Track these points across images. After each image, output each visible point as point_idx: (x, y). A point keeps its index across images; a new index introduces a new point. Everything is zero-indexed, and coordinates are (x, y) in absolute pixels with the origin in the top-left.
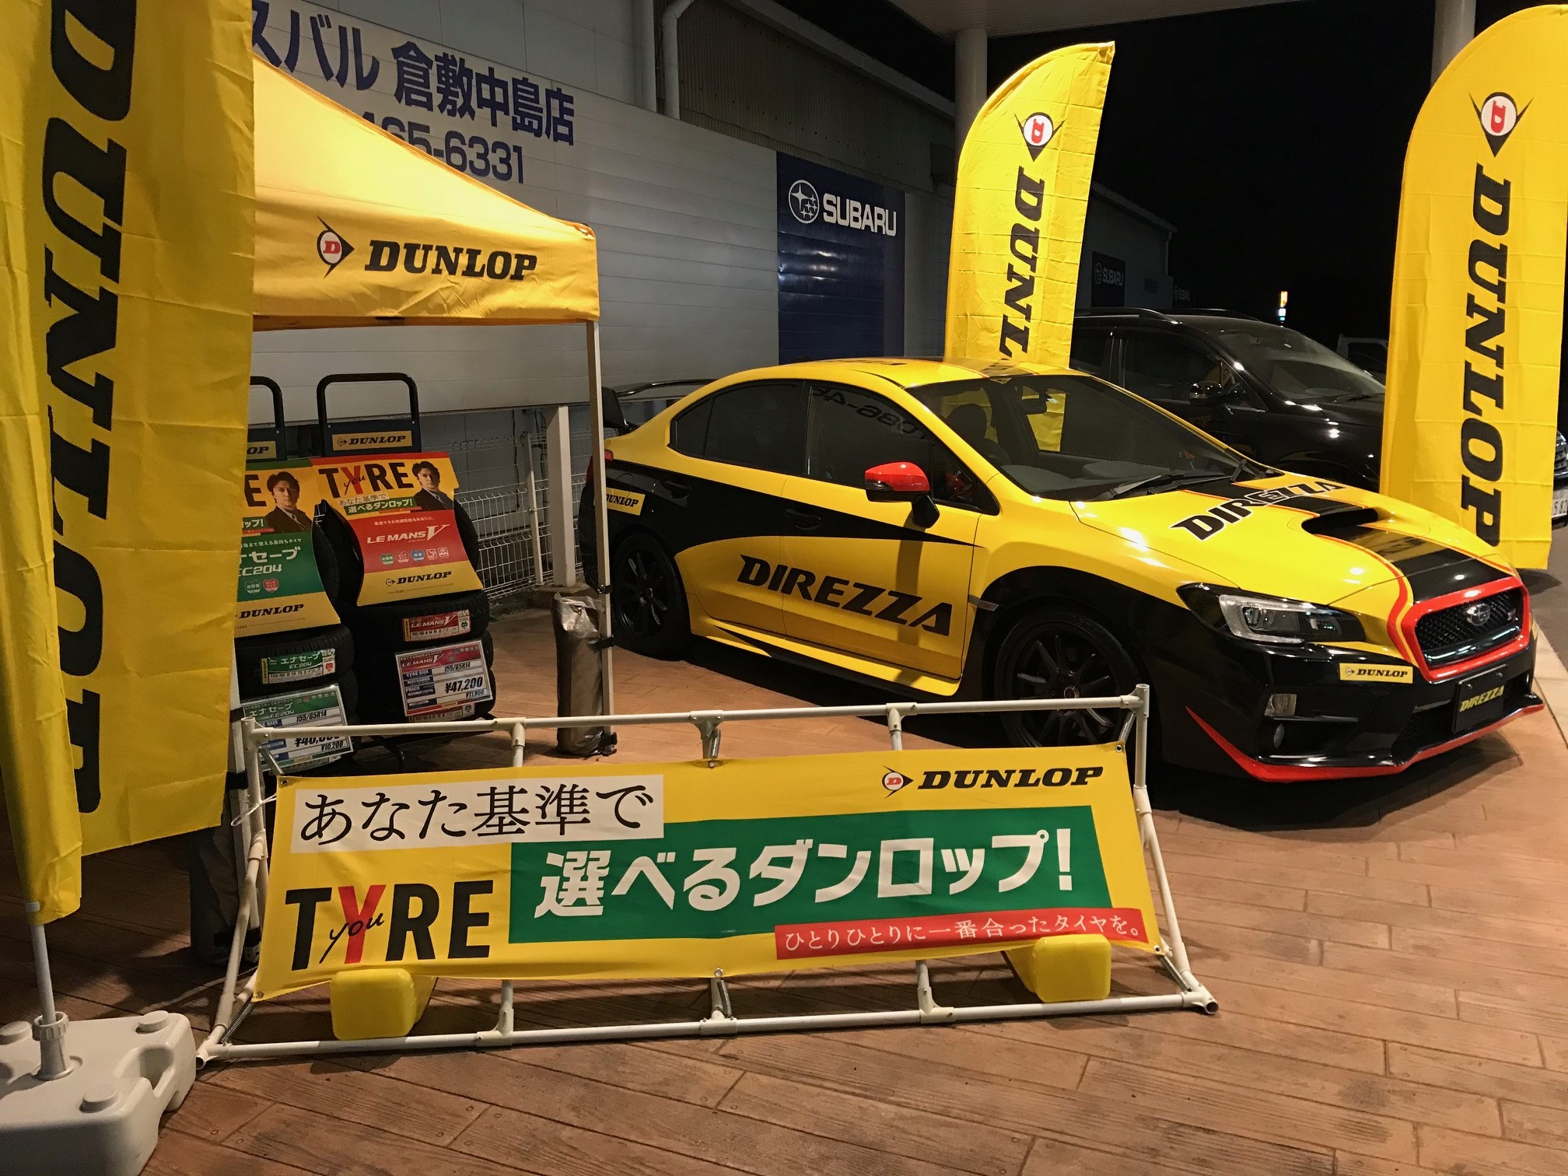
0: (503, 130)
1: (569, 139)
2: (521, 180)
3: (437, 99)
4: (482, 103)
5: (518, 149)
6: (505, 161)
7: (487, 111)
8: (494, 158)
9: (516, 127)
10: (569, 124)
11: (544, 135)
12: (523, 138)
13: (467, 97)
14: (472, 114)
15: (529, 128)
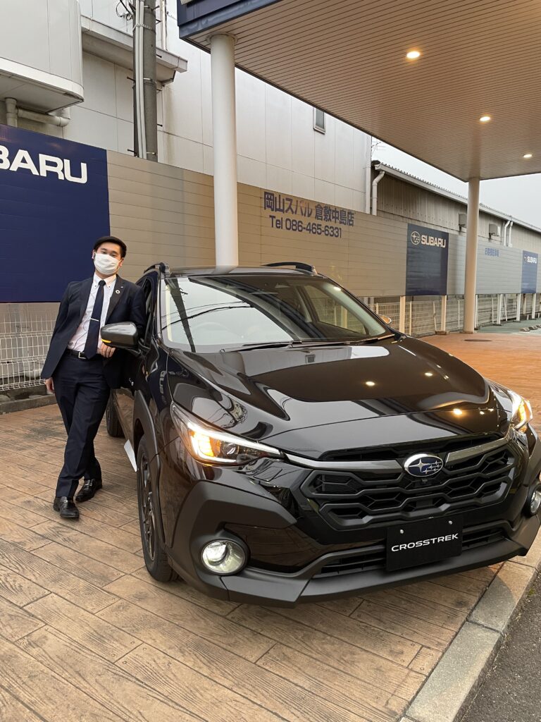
0: (338, 224)
1: (353, 225)
2: (341, 237)
3: (324, 217)
4: (333, 217)
5: (340, 229)
6: (337, 232)
8: (335, 232)
9: (341, 223)
10: (353, 221)
11: (347, 225)
12: (342, 226)
13: (330, 216)
14: (331, 220)
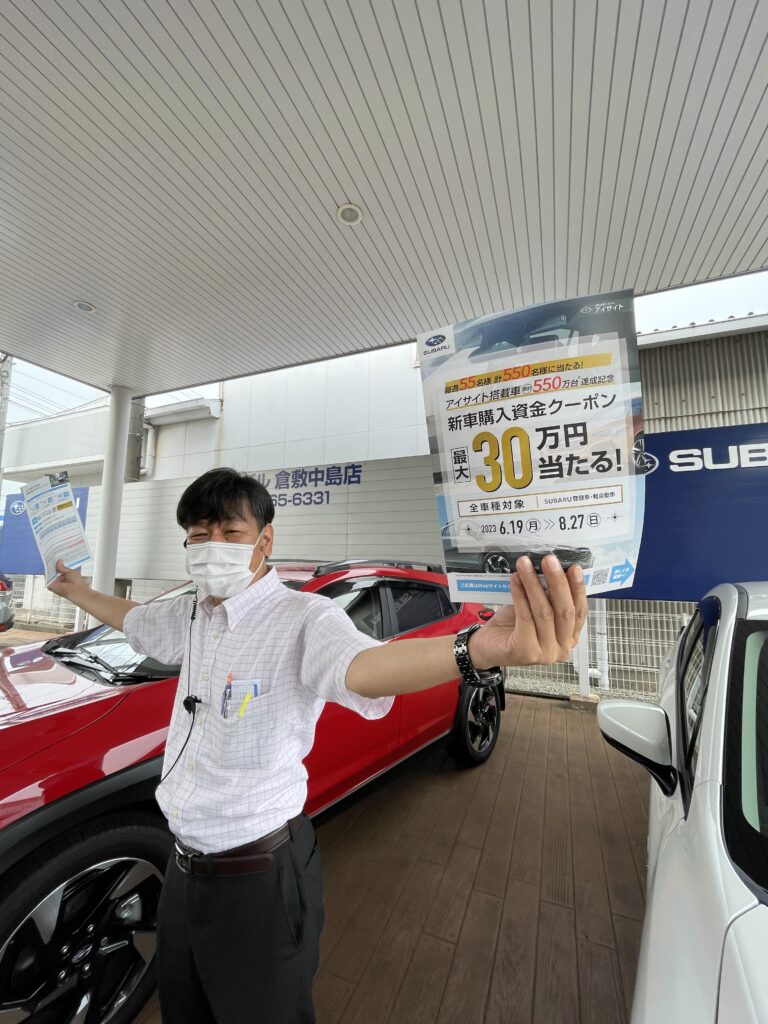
0: (322, 487)
1: (358, 482)
2: (328, 502)
4: (310, 480)
5: (327, 493)
6: (320, 497)
7: (313, 483)
8: (314, 498)
9: (327, 484)
10: (359, 477)
11: (342, 484)
12: (332, 488)
13: (304, 481)
14: (306, 485)
15: (335, 483)
